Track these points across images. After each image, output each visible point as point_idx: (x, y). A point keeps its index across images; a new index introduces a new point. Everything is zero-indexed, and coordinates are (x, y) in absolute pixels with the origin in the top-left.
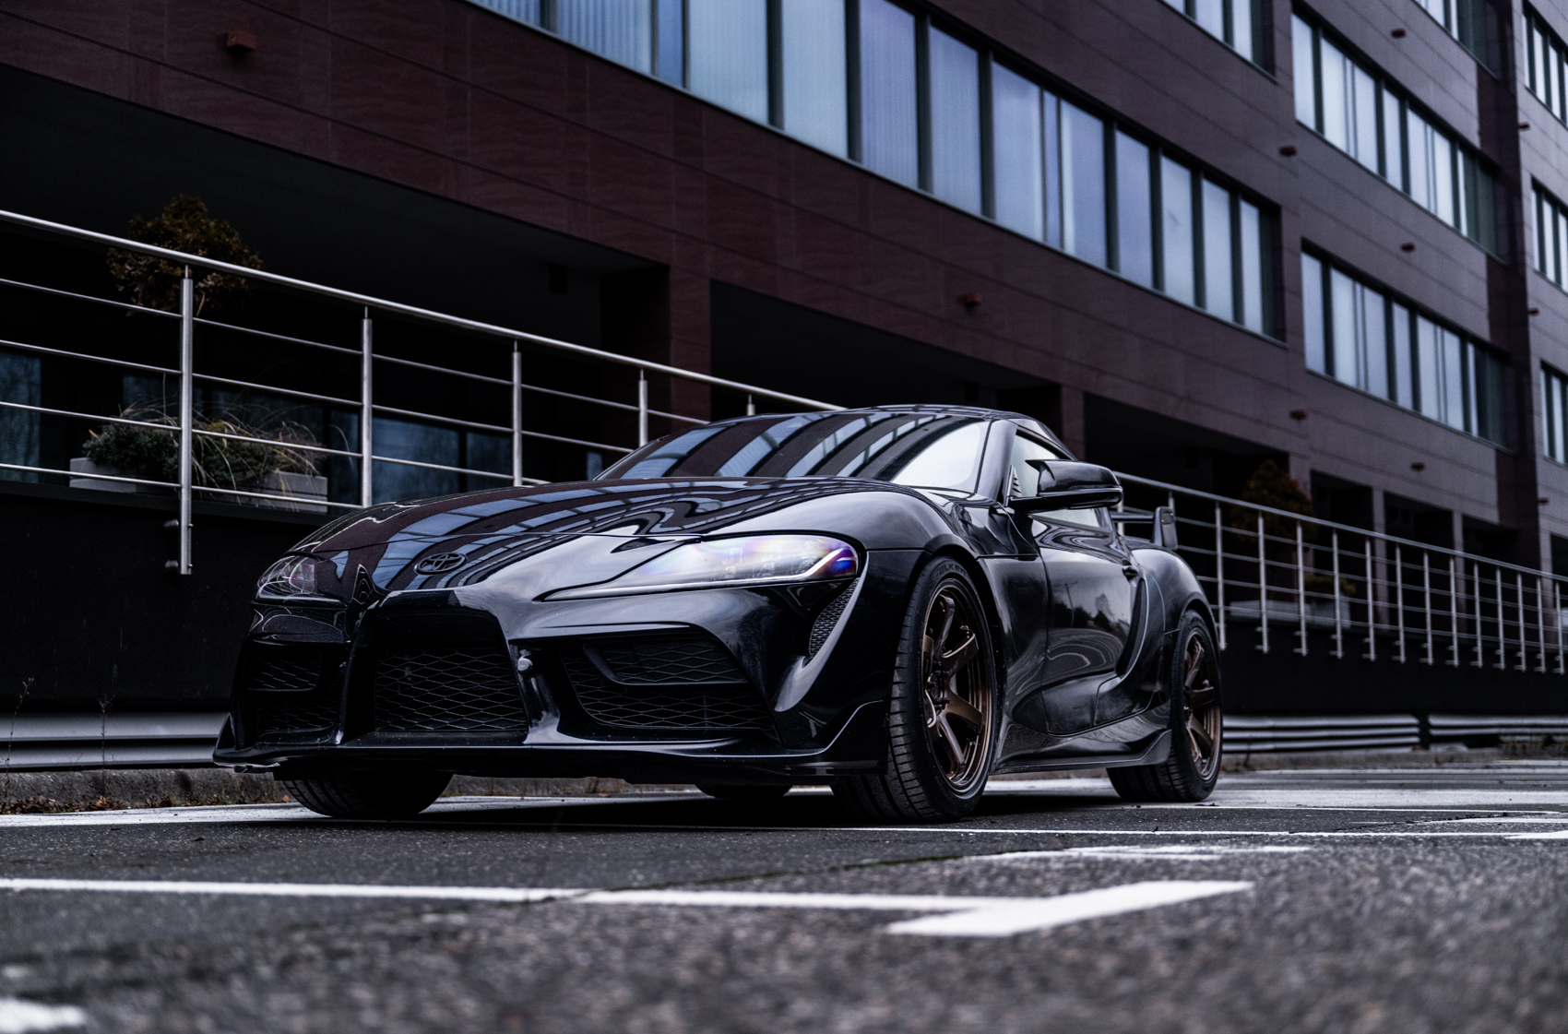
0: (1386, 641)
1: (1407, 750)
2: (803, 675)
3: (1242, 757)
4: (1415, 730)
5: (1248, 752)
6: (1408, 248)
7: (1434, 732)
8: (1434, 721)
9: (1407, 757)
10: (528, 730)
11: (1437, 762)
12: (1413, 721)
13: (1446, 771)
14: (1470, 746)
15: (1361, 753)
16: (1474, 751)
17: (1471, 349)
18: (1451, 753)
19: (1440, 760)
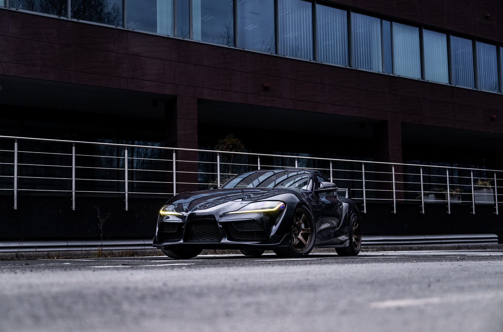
2: (275, 228)
10: (222, 239)
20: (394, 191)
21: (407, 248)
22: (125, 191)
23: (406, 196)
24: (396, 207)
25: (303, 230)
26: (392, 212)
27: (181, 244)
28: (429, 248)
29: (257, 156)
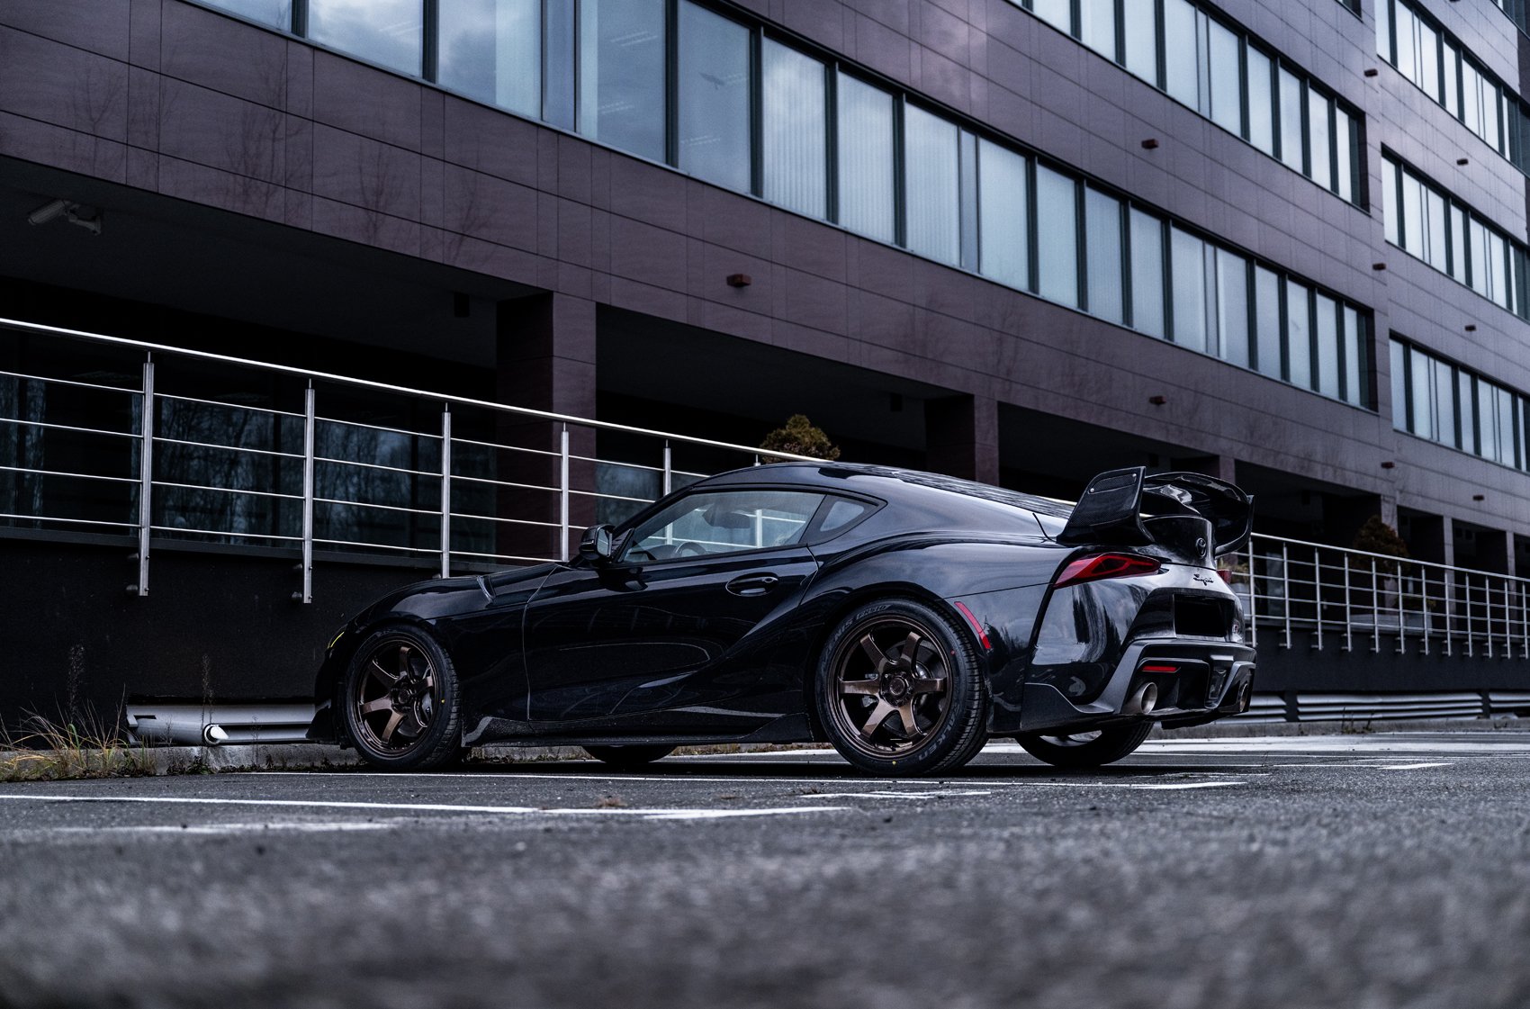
0: (1459, 642)
1: (1474, 718)
3: (1366, 723)
4: (1480, 704)
5: (1369, 720)
6: (1471, 328)
7: (1493, 705)
8: (1493, 697)
9: (1474, 724)
11: (1496, 727)
12: (1479, 698)
13: (1503, 733)
14: (1519, 716)
15: (1444, 720)
16: (1522, 719)
17: (1520, 401)
18: (1505, 720)
19: (1497, 725)
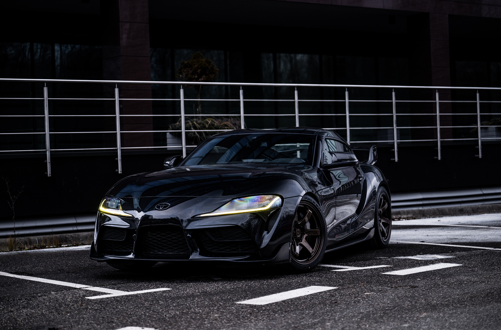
2: (267, 237)
10: (192, 254)
20: (439, 127)
21: (456, 210)
22: (45, 148)
23: (456, 133)
24: (441, 150)
25: (308, 232)
26: (435, 158)
27: (130, 260)
28: (488, 208)
29: (239, 86)
